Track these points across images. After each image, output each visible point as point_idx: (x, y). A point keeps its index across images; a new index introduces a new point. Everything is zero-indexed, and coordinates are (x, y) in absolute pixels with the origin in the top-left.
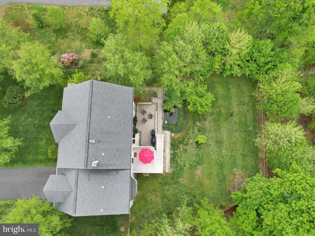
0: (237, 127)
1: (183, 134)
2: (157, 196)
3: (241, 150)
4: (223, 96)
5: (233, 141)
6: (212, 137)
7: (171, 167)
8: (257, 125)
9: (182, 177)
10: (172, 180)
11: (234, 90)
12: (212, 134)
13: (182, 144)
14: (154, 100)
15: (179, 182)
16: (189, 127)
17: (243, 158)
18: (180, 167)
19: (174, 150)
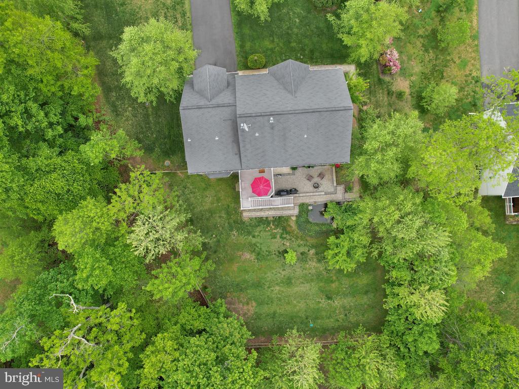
0: (312, 306)
1: (295, 232)
2: (212, 203)
3: (281, 312)
5: (292, 301)
6: (296, 272)
7: (251, 219)
8: (318, 334)
9: (238, 234)
10: (234, 222)
11: (365, 300)
12: (299, 272)
13: (282, 232)
14: (341, 189)
15: (231, 230)
16: (306, 240)
17: (270, 314)
18: (251, 230)
19: (274, 221)
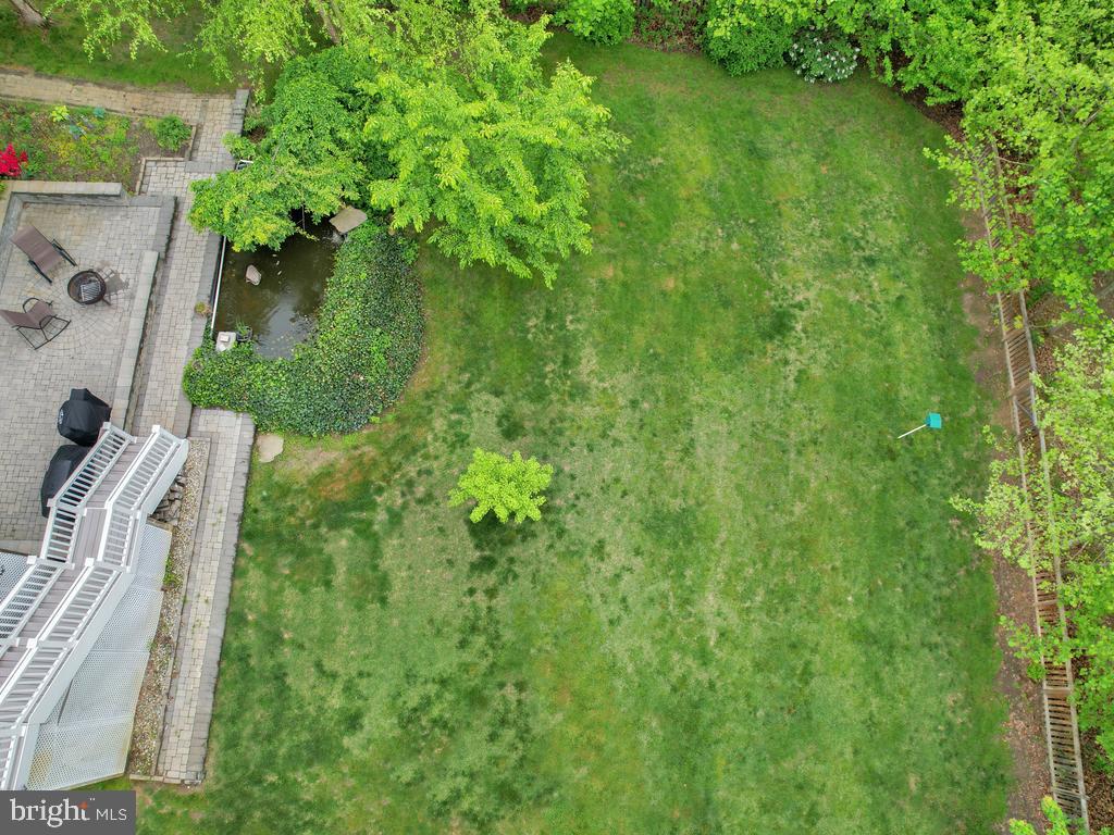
0: (823, 418)
1: (370, 451)
3: (858, 600)
4: (716, 196)
5: (789, 526)
6: (617, 480)
8: (973, 409)
11: (795, 166)
12: (620, 464)
13: (349, 532)
16: (428, 396)
17: (870, 662)
18: (305, 736)
